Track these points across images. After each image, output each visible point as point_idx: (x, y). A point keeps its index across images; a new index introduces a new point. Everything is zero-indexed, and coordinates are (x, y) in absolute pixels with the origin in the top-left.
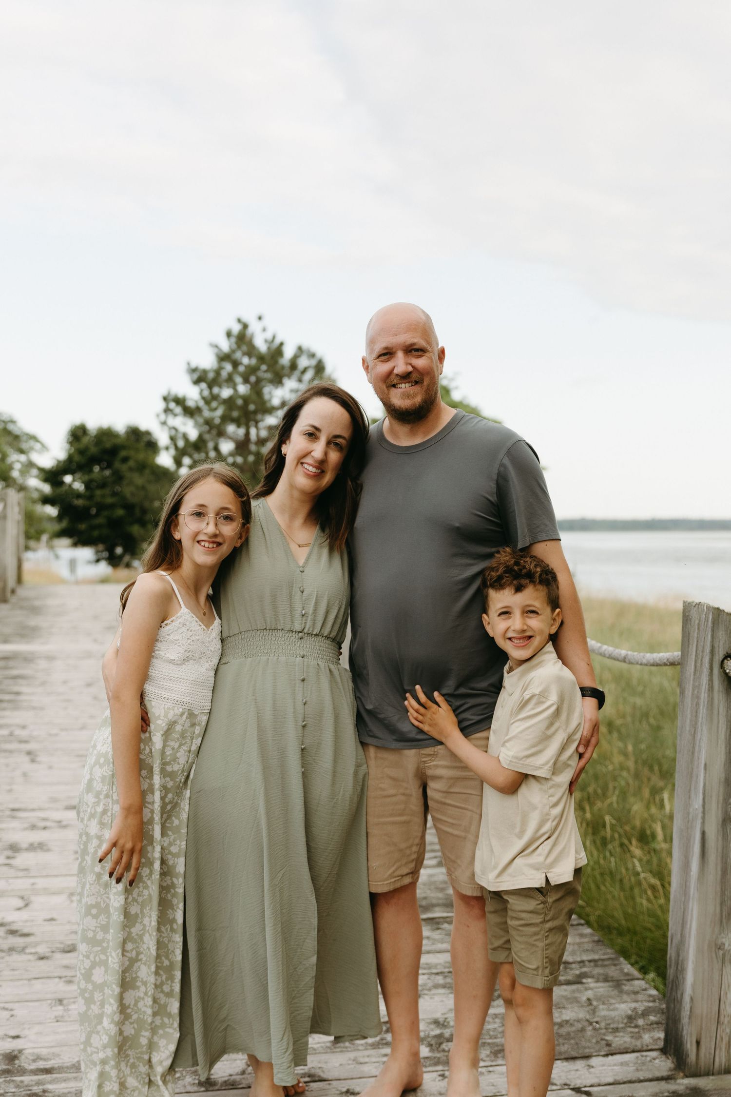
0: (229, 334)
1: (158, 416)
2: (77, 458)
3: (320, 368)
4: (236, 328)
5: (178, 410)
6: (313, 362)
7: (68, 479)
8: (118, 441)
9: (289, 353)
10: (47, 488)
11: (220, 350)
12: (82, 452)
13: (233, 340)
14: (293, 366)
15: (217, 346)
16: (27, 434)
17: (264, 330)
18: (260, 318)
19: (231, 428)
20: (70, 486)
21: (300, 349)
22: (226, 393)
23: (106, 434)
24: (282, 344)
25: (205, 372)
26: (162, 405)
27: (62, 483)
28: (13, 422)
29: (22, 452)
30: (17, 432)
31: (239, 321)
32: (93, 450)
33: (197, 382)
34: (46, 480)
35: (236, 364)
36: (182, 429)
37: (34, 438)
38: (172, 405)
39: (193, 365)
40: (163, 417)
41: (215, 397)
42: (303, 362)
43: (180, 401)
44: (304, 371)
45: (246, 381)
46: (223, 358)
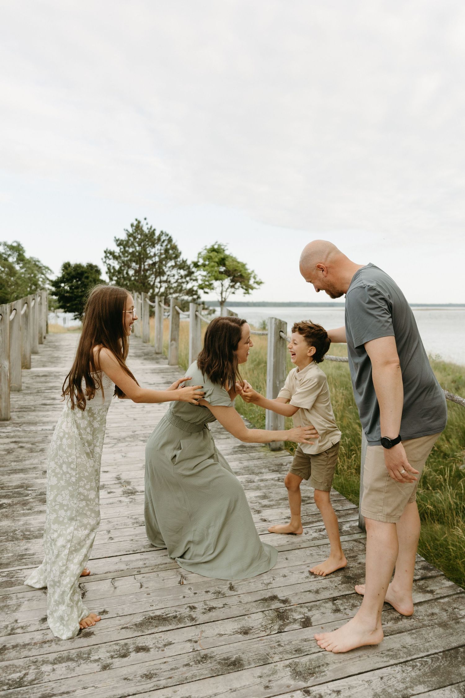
0: (132, 225)
1: (102, 259)
2: (66, 276)
3: (170, 240)
4: (135, 223)
5: (111, 257)
6: (167, 238)
7: (63, 285)
8: (84, 270)
9: (157, 233)
10: (53, 289)
11: (129, 232)
12: (68, 274)
13: (134, 228)
14: (159, 239)
15: (127, 230)
16: (44, 267)
17: (147, 224)
18: (145, 219)
19: (134, 264)
20: (63, 287)
21: (162, 232)
22: (131, 250)
23: (78, 266)
24: (154, 230)
25: (122, 240)
26: (104, 255)
27: (60, 286)
28: (39, 261)
29: (43, 274)
30: (41, 266)
31: (136, 220)
32: (73, 273)
33: (118, 245)
34: (53, 286)
35: (135, 238)
36: (112, 265)
37: (47, 268)
38: (108, 255)
39: (117, 238)
40: (104, 260)
41: (127, 252)
42: (163, 238)
43: (112, 253)
44: (163, 242)
45: (139, 245)
46: (130, 235)
